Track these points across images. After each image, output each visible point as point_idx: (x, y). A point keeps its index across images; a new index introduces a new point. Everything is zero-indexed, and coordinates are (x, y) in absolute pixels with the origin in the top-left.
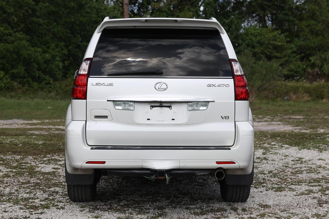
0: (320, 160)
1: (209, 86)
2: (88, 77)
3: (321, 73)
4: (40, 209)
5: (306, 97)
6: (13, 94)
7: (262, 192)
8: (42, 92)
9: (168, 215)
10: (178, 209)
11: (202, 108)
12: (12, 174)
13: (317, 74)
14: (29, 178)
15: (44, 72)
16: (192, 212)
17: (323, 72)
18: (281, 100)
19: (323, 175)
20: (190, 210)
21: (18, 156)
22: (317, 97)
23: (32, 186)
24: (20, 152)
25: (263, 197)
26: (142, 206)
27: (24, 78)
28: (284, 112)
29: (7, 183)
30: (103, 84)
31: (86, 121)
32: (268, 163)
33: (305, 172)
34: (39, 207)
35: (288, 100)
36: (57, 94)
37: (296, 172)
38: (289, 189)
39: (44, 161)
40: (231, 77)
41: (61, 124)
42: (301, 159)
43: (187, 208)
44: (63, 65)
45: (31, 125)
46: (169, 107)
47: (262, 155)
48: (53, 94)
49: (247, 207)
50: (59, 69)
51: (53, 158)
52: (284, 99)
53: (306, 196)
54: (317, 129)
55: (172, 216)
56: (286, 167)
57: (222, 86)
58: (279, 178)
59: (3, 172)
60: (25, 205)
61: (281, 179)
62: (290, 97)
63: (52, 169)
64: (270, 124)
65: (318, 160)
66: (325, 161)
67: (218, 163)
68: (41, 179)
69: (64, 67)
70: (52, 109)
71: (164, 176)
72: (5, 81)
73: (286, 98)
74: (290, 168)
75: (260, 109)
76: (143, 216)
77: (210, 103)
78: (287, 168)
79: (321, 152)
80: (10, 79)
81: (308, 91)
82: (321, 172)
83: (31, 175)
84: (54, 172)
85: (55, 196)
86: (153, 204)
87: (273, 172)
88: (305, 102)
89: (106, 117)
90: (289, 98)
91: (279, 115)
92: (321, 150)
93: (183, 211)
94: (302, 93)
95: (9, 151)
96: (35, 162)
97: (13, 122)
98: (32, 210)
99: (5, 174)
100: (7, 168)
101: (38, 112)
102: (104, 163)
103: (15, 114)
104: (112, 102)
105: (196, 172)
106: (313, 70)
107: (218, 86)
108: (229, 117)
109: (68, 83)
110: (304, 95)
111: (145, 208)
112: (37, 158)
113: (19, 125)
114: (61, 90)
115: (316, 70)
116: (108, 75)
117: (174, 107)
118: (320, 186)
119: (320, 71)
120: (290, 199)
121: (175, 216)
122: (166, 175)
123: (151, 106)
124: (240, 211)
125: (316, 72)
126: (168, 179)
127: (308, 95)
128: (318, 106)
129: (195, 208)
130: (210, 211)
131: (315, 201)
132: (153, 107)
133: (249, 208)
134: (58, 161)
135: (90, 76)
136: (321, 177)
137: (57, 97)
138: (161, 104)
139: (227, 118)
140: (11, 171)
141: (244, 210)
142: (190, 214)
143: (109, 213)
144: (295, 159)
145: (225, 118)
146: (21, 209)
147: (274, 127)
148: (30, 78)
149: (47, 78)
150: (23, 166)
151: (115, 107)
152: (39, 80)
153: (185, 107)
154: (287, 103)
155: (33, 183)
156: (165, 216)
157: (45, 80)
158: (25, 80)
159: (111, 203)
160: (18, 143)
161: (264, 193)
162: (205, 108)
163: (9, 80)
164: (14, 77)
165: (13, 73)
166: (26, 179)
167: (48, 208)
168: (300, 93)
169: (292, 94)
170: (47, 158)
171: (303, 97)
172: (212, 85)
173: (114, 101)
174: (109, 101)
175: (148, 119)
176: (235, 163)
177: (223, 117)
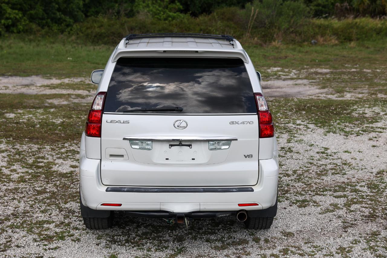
0: (346, 153)
1: (232, 123)
2: (103, 113)
3: (350, 8)
4: (54, 240)
5: (334, 41)
6: (32, 37)
7: (285, 208)
8: (62, 36)
9: (188, 250)
10: (198, 242)
11: (223, 147)
12: (27, 177)
13: (346, 8)
14: (45, 184)
15: (64, 12)
16: (213, 247)
17: (352, 6)
18: (308, 44)
19: (348, 177)
20: (210, 243)
21: (35, 145)
22: (345, 39)
23: (48, 198)
24: (37, 138)
25: (286, 218)
26: (161, 237)
27: (43, 19)
28: (311, 61)
29: (22, 193)
30: (119, 122)
31: (101, 160)
32: (293, 158)
33: (330, 172)
34: (54, 236)
35: (315, 43)
36: (78, 38)
37: (321, 172)
38: (313, 204)
39: (62, 153)
40: (256, 114)
41: (81, 88)
42: (326, 149)
43: (208, 241)
44: (84, 3)
45: (50, 88)
46: (189, 146)
47: (287, 143)
48: (73, 37)
49: (269, 237)
50: (80, 9)
51: (72, 148)
52: (311, 43)
53: (331, 213)
54: (343, 93)
55: (192, 252)
56: (311, 163)
57: (245, 123)
58: (303, 183)
59: (18, 173)
60: (40, 234)
61: (305, 184)
62: (317, 40)
63: (70, 167)
64: (296, 84)
65: (343, 152)
66: (351, 154)
67: (240, 205)
68: (58, 186)
69: (85, 5)
70: (72, 61)
71: (183, 220)
72: (23, 23)
73: (313, 41)
74: (315, 165)
75: (286, 57)
76: (161, 253)
77: (232, 141)
78: (312, 165)
79: (347, 136)
80: (28, 20)
81: (336, 33)
82: (347, 173)
83: (48, 179)
84: (71, 173)
85: (70, 219)
86: (173, 233)
87: (297, 172)
88: (333, 46)
89: (122, 156)
90: (316, 42)
91: (305, 67)
92: (347, 134)
93: (204, 245)
94: (329, 35)
95: (26, 137)
96: (53, 156)
97: (32, 81)
98: (46, 243)
99: (21, 177)
100: (23, 167)
101: (58, 64)
102: (120, 205)
103: (34, 67)
104: (128, 141)
105: (217, 214)
106: (342, 5)
107: (241, 123)
108: (252, 155)
109: (89, 26)
110: (331, 38)
111: (164, 240)
112: (55, 149)
113: (38, 88)
114: (82, 33)
115: (345, 4)
116: (124, 112)
117: (194, 146)
118: (345, 196)
119: (349, 5)
120: (315, 219)
121: (195, 252)
122: (186, 219)
123: (170, 145)
124: (262, 243)
125: (345, 7)
126: (187, 222)
127: (336, 37)
128: (345, 53)
129: (216, 240)
130: (232, 244)
131: (340, 222)
132: (172, 145)
133: (272, 238)
134: (76, 153)
136: (346, 181)
137: (78, 41)
138: (180, 143)
140: (27, 172)
141: (266, 241)
142: (210, 248)
143: (126, 250)
144: (321, 151)
145: (249, 157)
146: (35, 240)
147: (299, 88)
148: (49, 20)
149: (68, 19)
150: (40, 162)
151: (131, 147)
152: (58, 21)
153: (205, 146)
154: (314, 48)
155: (50, 192)
156: (185, 252)
157: (65, 21)
158: (44, 22)
159: (130, 229)
160: (35, 123)
161: (287, 210)
162: (227, 147)
163: (27, 22)
164: (32, 19)
165: (31, 14)
166: (42, 185)
167: (62, 238)
168: (328, 35)
169: (319, 37)
170: (66, 149)
171: (330, 40)
172: (235, 123)
173: (130, 140)
174: (124, 139)
175: (167, 159)
176: (258, 205)
177: (246, 156)
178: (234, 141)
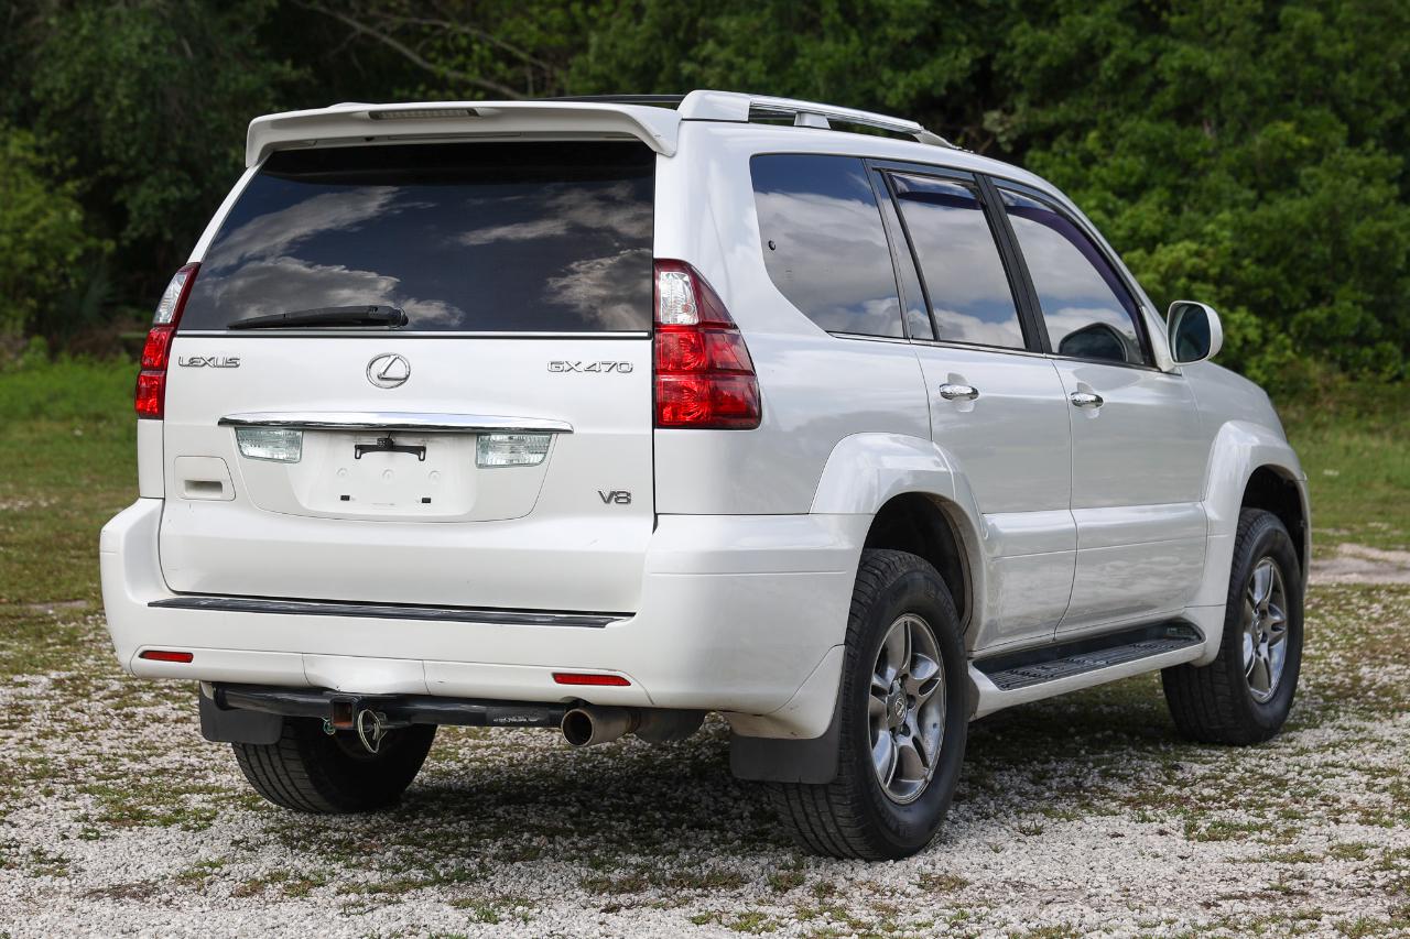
1: (557, 367)
2: (173, 335)
4: (140, 825)
30: (211, 363)
31: (164, 499)
40: (645, 334)
46: (417, 450)
57: (603, 367)
67: (561, 678)
71: (350, 720)
77: (554, 437)
89: (218, 485)
93: (562, 874)
98: (102, 828)
102: (187, 657)
104: (233, 429)
105: (491, 711)
107: (589, 369)
108: (629, 494)
116: (232, 328)
117: (437, 451)
123: (357, 447)
124: (797, 893)
132: (362, 449)
135: (179, 332)
138: (388, 438)
139: (618, 497)
141: (820, 889)
151: (240, 447)
162: (537, 458)
172: (566, 367)
173: (238, 425)
174: (224, 422)
175: (345, 498)
176: (628, 684)
177: (607, 495)
178: (561, 436)
